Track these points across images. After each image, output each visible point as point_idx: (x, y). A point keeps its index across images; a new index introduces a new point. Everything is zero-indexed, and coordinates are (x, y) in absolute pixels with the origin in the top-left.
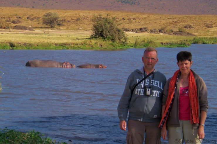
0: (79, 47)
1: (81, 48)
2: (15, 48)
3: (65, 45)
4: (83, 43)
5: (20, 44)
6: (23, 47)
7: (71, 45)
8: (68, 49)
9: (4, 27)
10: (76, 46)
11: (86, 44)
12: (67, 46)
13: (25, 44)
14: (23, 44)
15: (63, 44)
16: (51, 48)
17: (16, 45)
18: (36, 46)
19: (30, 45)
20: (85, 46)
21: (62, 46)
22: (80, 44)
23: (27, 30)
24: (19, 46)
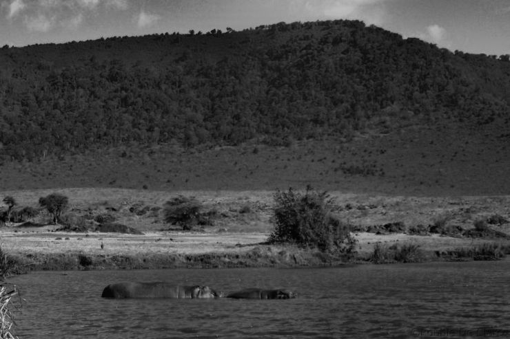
0: (241, 263)
1: (246, 265)
3: (210, 258)
4: (251, 253)
5: (102, 259)
6: (110, 264)
7: (222, 258)
8: (217, 267)
9: (73, 226)
10: (236, 261)
11: (259, 256)
12: (213, 261)
13: (115, 258)
14: (110, 257)
15: (204, 255)
16: (176, 266)
17: (94, 259)
18: (141, 261)
20: (256, 260)
21: (202, 260)
22: (244, 257)
23: (128, 233)
24: (101, 263)
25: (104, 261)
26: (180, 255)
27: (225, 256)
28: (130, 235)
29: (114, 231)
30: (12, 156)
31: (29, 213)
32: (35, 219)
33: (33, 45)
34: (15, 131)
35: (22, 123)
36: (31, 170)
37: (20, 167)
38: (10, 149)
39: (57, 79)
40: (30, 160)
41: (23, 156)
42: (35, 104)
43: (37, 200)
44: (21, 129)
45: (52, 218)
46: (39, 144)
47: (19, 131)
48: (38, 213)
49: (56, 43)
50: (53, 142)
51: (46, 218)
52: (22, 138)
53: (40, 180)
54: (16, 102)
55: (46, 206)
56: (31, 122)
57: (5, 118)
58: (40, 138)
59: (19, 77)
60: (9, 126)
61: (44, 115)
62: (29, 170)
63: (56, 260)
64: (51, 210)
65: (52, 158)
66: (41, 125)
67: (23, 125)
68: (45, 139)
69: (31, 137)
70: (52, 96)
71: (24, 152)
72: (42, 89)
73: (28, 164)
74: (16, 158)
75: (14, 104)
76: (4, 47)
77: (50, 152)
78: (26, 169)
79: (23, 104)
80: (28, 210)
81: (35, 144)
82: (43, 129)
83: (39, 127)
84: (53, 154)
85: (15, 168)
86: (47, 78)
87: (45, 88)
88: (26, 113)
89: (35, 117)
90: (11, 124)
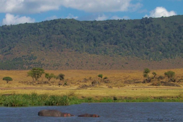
0: (173, 100)
1: (175, 101)
2: (117, 101)
3: (162, 98)
4: (178, 96)
5: (121, 98)
6: (123, 100)
7: (167, 98)
8: (163, 101)
9: (155, 84)
10: (171, 99)
11: (181, 97)
12: (163, 99)
13: (126, 98)
14: (125, 97)
15: (160, 97)
16: (148, 101)
17: (118, 98)
18: (135, 99)
19: (130, 98)
20: (179, 99)
21: (159, 99)
22: (175, 97)
23: (175, 86)
24: (120, 99)
25: (122, 99)
26: (151, 97)
27: (168, 97)
28: (176, 87)
29: (170, 86)
30: (165, 57)
31: (161, 78)
32: (163, 80)
33: (172, 16)
34: (166, 47)
35: (168, 44)
36: (172, 62)
37: (168, 60)
38: (164, 54)
39: (181, 28)
40: (171, 58)
41: (169, 57)
42: (173, 38)
43: (164, 73)
44: (168, 47)
45: (170, 80)
46: (175, 52)
47: (167, 48)
48: (164, 78)
49: (181, 15)
50: (180, 51)
51: (167, 80)
52: (168, 50)
53: (175, 65)
54: (166, 37)
55: (167, 75)
56: (172, 44)
57: (163, 43)
58: (175, 50)
59: (167, 28)
60: (164, 46)
61: (176, 41)
62: (171, 61)
63: (105, 98)
64: (169, 77)
65: (179, 57)
66: (176, 45)
67: (169, 45)
68: (177, 50)
69: (172, 50)
70: (179, 34)
71: (169, 55)
72: (176, 32)
73: (170, 60)
74: (166, 57)
75: (165, 38)
76: (162, 17)
77: (178, 55)
78: (170, 61)
79: (169, 38)
80: (161, 77)
81: (173, 52)
82: (176, 46)
83: (175, 46)
84: (180, 56)
85: (166, 61)
86: (178, 28)
87: (177, 31)
88: (170, 41)
89: (173, 42)
90: (165, 45)
